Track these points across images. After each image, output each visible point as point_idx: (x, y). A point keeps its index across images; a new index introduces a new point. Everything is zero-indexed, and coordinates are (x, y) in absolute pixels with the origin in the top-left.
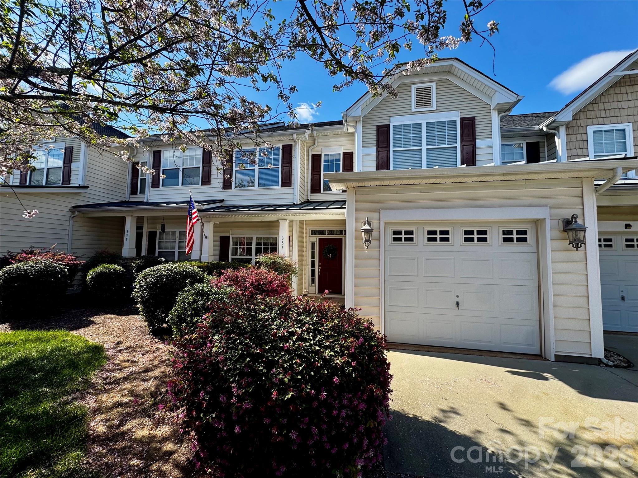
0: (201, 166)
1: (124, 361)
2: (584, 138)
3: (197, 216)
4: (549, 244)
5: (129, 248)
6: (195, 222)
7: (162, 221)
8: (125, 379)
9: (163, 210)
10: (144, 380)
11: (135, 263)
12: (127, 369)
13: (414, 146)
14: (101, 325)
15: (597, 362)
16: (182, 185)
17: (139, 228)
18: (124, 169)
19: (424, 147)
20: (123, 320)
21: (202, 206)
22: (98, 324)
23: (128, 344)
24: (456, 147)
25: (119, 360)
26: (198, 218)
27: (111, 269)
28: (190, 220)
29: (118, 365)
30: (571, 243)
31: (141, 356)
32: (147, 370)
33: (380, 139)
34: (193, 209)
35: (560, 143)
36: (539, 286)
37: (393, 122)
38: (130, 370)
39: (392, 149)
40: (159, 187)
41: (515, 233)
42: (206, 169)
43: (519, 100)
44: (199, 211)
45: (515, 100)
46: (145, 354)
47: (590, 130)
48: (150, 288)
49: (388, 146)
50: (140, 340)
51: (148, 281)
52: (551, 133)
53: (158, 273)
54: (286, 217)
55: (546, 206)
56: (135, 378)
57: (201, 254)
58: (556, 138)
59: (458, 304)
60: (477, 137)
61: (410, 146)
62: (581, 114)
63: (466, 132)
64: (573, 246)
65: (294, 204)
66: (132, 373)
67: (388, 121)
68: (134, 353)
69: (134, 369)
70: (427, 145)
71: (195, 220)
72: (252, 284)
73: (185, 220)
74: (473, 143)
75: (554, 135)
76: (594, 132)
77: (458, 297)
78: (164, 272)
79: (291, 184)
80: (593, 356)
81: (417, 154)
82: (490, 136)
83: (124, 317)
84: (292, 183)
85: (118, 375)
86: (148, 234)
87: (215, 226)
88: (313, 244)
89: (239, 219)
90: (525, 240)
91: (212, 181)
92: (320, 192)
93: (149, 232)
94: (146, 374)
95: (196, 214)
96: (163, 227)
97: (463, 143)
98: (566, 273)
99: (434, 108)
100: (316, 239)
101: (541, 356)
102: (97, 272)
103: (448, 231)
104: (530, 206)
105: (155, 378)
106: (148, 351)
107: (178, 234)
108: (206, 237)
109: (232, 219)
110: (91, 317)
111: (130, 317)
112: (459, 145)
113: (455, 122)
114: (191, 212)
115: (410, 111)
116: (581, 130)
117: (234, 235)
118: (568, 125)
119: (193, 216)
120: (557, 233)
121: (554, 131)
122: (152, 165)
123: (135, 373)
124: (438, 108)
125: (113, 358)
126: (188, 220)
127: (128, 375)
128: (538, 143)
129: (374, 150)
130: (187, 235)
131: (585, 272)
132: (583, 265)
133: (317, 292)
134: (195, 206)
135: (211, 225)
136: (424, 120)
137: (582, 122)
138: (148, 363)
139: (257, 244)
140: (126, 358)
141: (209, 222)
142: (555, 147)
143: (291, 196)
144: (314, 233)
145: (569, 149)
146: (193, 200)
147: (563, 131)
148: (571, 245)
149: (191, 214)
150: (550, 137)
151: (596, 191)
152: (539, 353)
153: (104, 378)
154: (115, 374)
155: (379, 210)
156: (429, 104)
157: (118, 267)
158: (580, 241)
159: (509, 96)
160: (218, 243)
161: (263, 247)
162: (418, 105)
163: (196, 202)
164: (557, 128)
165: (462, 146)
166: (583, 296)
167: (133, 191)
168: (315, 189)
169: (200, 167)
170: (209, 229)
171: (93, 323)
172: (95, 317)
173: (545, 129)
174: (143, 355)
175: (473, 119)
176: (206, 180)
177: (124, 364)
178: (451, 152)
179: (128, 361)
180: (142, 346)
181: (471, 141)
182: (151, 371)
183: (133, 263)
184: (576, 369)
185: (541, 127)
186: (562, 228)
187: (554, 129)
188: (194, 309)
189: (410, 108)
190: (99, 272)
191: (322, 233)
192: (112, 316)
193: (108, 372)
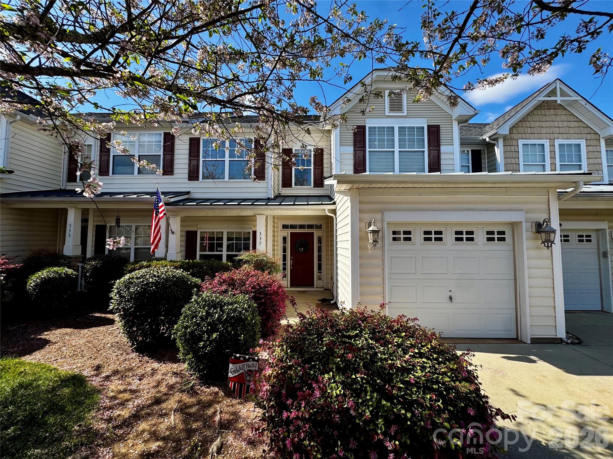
0: (161, 153)
1: (120, 392)
2: (516, 150)
3: (164, 210)
4: (526, 244)
5: (73, 245)
6: (162, 217)
7: (116, 214)
8: (137, 417)
9: (119, 202)
10: (162, 416)
11: (89, 264)
12: (130, 403)
13: (387, 148)
14: (60, 344)
15: (560, 341)
16: (138, 174)
17: (85, 221)
18: (58, 152)
19: (397, 149)
20: (87, 335)
21: (169, 199)
22: (55, 343)
23: (113, 367)
24: (424, 151)
25: (112, 391)
26: (164, 212)
27: (61, 273)
28: (157, 215)
29: (114, 398)
30: (543, 242)
31: (138, 382)
32: (158, 401)
33: (357, 139)
34: (160, 202)
35: (498, 152)
36: (515, 279)
37: (369, 123)
38: (135, 403)
39: (368, 149)
40: (108, 175)
41: (496, 233)
42: (168, 157)
43: (476, 114)
44: (166, 204)
45: (473, 114)
46: (142, 379)
47: (521, 142)
48: (135, 299)
49: (365, 146)
50: (125, 360)
51: (131, 290)
52: (492, 144)
53: (143, 281)
54: (263, 212)
55: (522, 210)
56: (149, 415)
57: (167, 251)
58: (496, 148)
59: (451, 298)
60: (441, 143)
61: (384, 148)
62: (514, 129)
63: (432, 137)
64: (545, 246)
65: (269, 198)
66: (140, 408)
67: (364, 122)
68: (127, 380)
69: (140, 402)
70: (399, 148)
71: (162, 214)
72: (253, 288)
73: (151, 213)
74: (438, 149)
75: (494, 145)
76: (523, 145)
77: (450, 291)
78: (151, 280)
79: (264, 178)
80: (558, 337)
81: (390, 155)
82: (452, 143)
83: (86, 331)
84: (266, 176)
85: (123, 413)
86: (95, 228)
87: (183, 220)
88: (285, 239)
89: (211, 213)
90: (503, 239)
91: (175, 171)
92: (291, 187)
93: (97, 226)
94: (160, 407)
95: (163, 208)
96: (118, 221)
97: (430, 148)
98: (538, 268)
99: (405, 114)
100: (287, 233)
101: (517, 339)
102: (42, 278)
103: (442, 231)
104: (510, 210)
105: (175, 411)
106: (143, 374)
107: (134, 229)
108: (173, 233)
109: (203, 213)
110: (40, 335)
111: (94, 329)
112: (426, 149)
113: (423, 128)
114: (158, 206)
115: (383, 114)
116: (514, 143)
117: (203, 229)
118: (505, 138)
119: (160, 210)
120: (530, 234)
121: (494, 142)
122: (99, 149)
123: (143, 407)
124: (409, 114)
125: (104, 389)
126: (154, 215)
127: (137, 411)
128: (480, 150)
129: (351, 149)
130: (153, 231)
131: (551, 266)
132: (549, 262)
133: (289, 286)
134: (162, 199)
135: (178, 219)
136: (396, 124)
137: (515, 136)
138: (153, 390)
139: (229, 239)
140: (121, 388)
141: (176, 216)
142: (495, 155)
143: (265, 190)
144: (285, 227)
145: (505, 158)
146: (160, 191)
147: (501, 142)
148: (543, 244)
149: (157, 208)
150: (490, 146)
151: (559, 199)
152: (515, 337)
153: (106, 420)
154: (118, 412)
155: (382, 211)
156: (400, 109)
157: (70, 271)
158: (551, 242)
159: (468, 109)
160: (184, 238)
161: (234, 242)
162: (392, 109)
163: (163, 193)
164: (496, 140)
165: (429, 150)
166: (550, 287)
167: (71, 178)
168: (287, 183)
169: (160, 155)
170: (176, 224)
171: (46, 342)
172: (46, 333)
173: (487, 140)
174: (140, 380)
175: (438, 127)
176: (168, 170)
177: (121, 395)
178: (420, 155)
179: (125, 391)
180: (132, 368)
181: (436, 146)
182: (164, 401)
183: (87, 264)
184: (550, 349)
185: (484, 138)
186: (534, 230)
187: (494, 140)
188: (209, 324)
189: (384, 112)
190: (45, 278)
191: (292, 227)
192: (68, 330)
193: (108, 410)
